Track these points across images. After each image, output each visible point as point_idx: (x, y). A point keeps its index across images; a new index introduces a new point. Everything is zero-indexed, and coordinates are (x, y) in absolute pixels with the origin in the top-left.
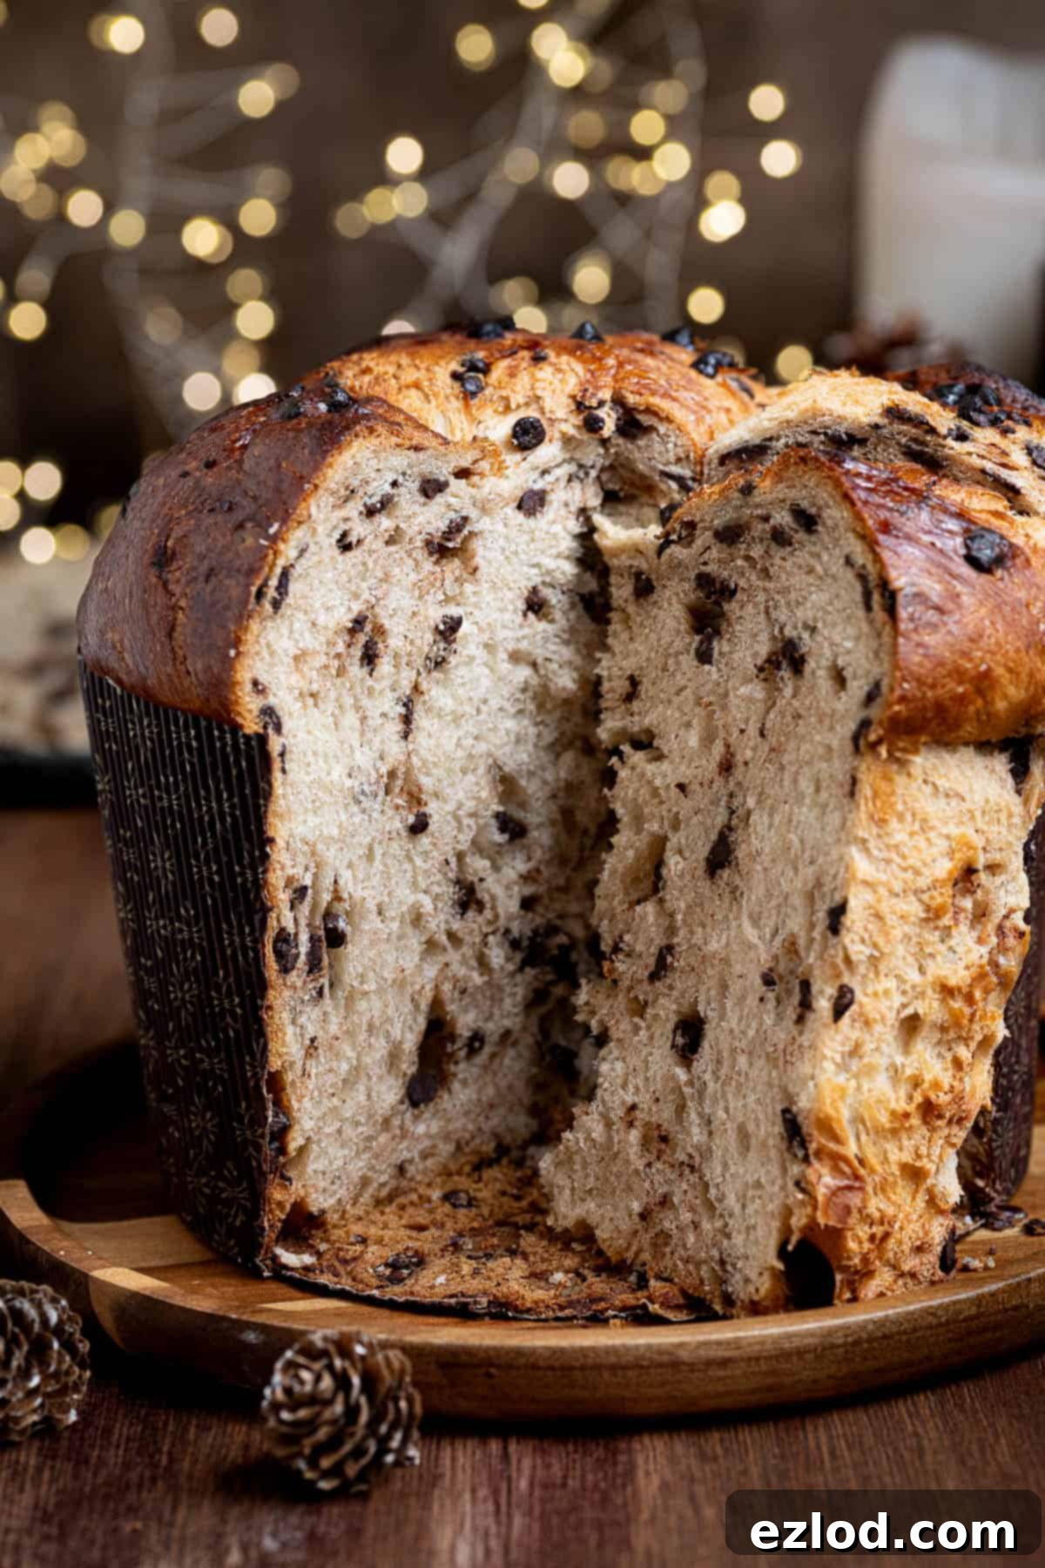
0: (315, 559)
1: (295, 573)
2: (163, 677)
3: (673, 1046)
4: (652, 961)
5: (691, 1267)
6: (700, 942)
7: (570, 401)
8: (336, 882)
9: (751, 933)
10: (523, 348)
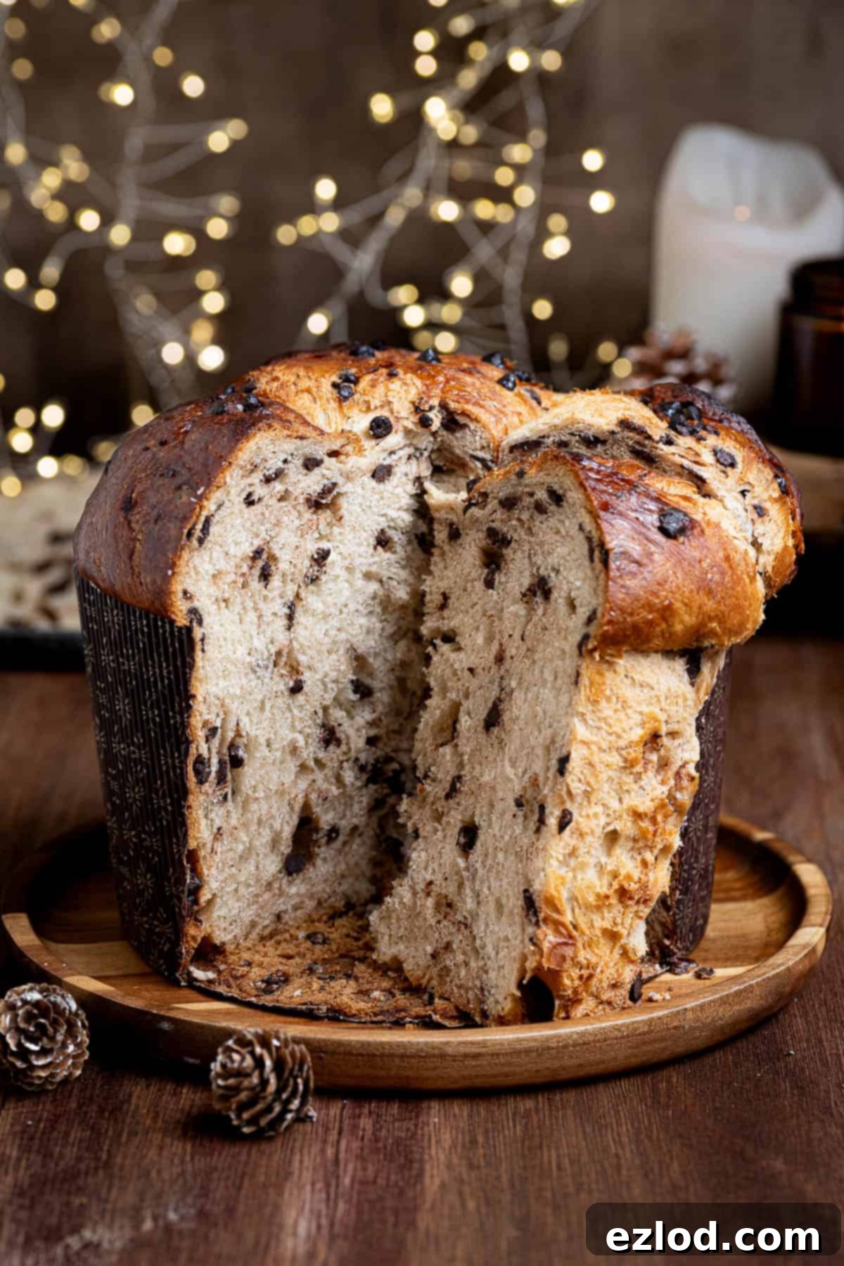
0: (229, 511)
1: (214, 520)
2: (125, 585)
3: (458, 843)
4: (447, 786)
5: (462, 992)
6: (478, 775)
7: (411, 405)
8: (238, 724)
9: (509, 771)
10: (382, 366)
